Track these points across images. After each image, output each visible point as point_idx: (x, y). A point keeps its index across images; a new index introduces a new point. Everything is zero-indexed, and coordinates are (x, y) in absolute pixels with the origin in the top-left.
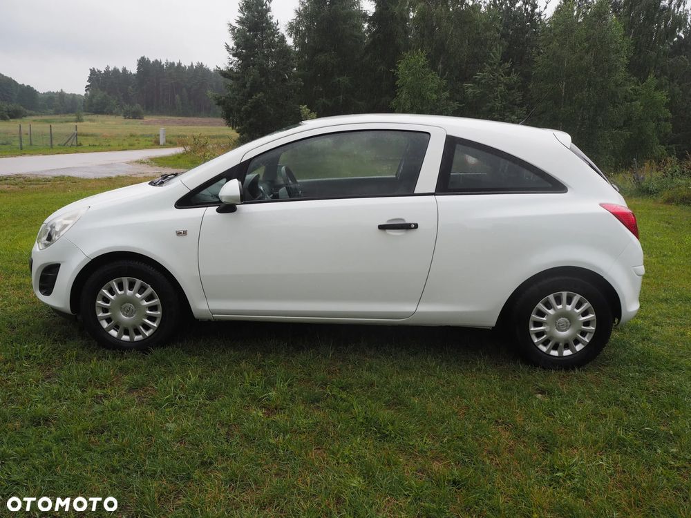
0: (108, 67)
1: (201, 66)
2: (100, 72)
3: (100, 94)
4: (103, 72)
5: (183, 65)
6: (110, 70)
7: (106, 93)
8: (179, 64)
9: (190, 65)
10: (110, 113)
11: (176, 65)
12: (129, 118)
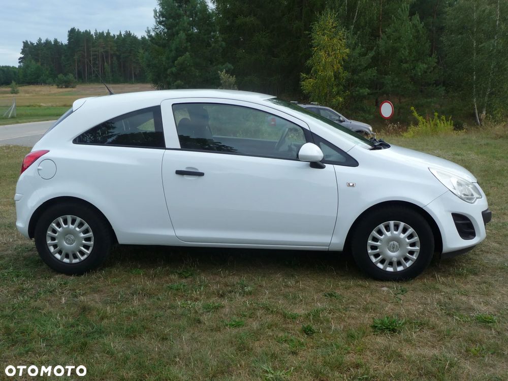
0: (40, 40)
1: (128, 35)
2: (32, 44)
3: (34, 65)
4: (36, 44)
5: (112, 34)
6: (42, 42)
7: (39, 64)
8: (108, 33)
9: (118, 34)
10: (44, 83)
11: (105, 35)
12: (62, 88)
